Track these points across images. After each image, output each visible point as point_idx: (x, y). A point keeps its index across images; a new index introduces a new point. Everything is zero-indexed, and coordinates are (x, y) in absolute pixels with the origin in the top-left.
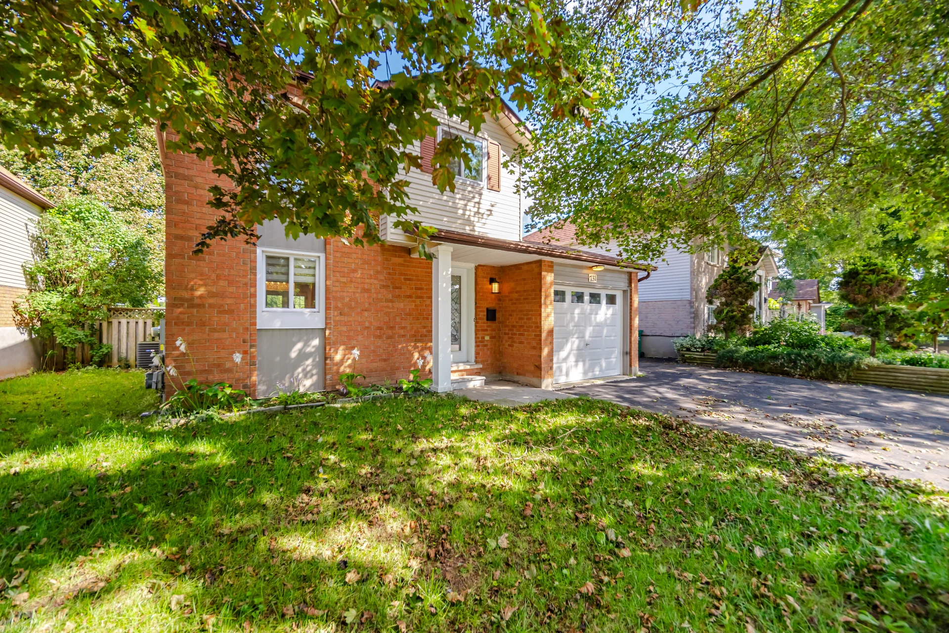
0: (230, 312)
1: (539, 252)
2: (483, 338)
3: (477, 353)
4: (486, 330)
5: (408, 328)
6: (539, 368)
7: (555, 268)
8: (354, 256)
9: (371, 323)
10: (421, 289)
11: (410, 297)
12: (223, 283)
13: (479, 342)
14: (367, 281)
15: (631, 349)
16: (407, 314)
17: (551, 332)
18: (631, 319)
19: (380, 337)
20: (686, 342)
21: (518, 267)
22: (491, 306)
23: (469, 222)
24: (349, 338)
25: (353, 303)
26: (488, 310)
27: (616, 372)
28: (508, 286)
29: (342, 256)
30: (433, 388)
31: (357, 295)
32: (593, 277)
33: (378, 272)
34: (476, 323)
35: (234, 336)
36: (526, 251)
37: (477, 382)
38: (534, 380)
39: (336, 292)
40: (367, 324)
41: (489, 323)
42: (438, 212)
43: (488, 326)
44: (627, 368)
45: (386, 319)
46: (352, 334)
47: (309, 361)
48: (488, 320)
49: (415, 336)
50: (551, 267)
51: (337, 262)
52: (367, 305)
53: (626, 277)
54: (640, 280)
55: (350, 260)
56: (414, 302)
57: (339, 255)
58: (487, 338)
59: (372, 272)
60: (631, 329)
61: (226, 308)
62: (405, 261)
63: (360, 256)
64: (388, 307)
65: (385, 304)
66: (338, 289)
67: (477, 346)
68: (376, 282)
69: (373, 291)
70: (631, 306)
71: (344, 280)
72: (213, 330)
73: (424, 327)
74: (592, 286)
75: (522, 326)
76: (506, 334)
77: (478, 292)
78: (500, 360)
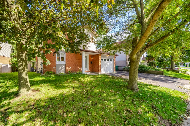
1: (98, 53)
3: (89, 69)
4: (91, 65)
5: (78, 64)
6: (99, 71)
10: (80, 58)
11: (78, 59)
12: (51, 57)
13: (89, 67)
15: (114, 68)
16: (78, 62)
17: (101, 65)
18: (114, 64)
19: (74, 66)
20: (124, 67)
21: (96, 55)
22: (91, 61)
23: (88, 48)
24: (69, 66)
27: (112, 72)
28: (94, 58)
30: (82, 73)
31: (70, 59)
32: (108, 57)
35: (53, 65)
36: (96, 53)
37: (89, 73)
38: (98, 73)
40: (72, 64)
44: (114, 71)
45: (75, 63)
47: (63, 69)
48: (91, 63)
49: (79, 66)
50: (100, 55)
51: (67, 54)
52: (72, 61)
53: (113, 57)
54: (116, 57)
55: (69, 54)
65: (75, 61)
66: (67, 58)
68: (73, 57)
70: (114, 61)
73: (81, 64)
74: (107, 58)
75: (96, 64)
76: (94, 66)
77: (89, 59)
78: (93, 70)
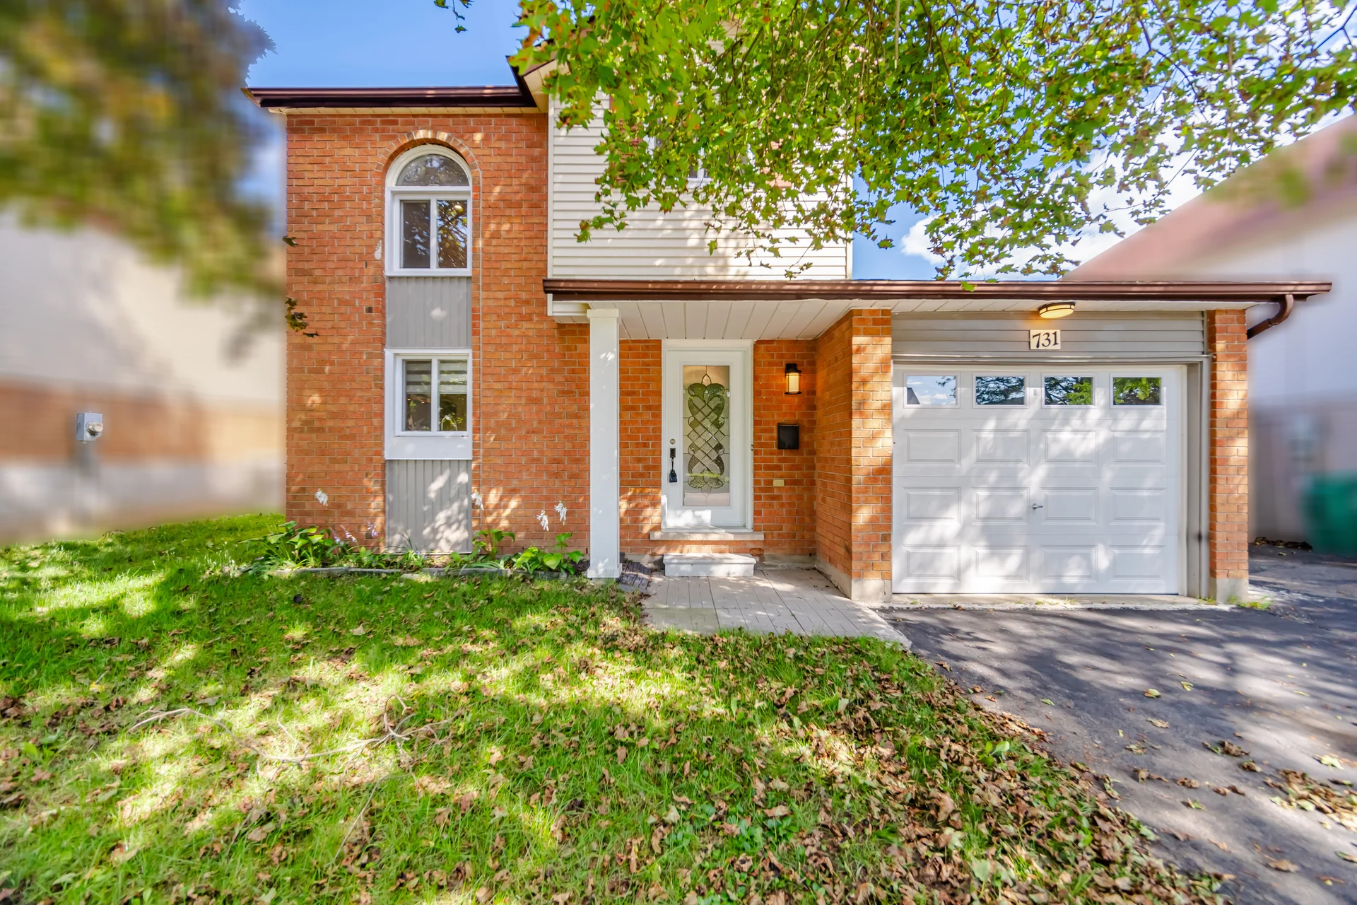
0: (352, 437)
2: (771, 482)
3: (757, 513)
4: (778, 468)
6: (848, 552)
7: (895, 324)
8: (515, 348)
9: (541, 452)
13: (762, 492)
14: (536, 385)
15: (1212, 527)
17: (883, 473)
18: (1213, 443)
19: (557, 475)
21: (830, 334)
22: (789, 419)
24: (508, 476)
25: (514, 423)
26: (781, 427)
27: (1161, 586)
28: (821, 378)
29: (496, 350)
31: (520, 409)
32: (1043, 336)
33: (553, 370)
34: (756, 453)
35: (356, 468)
37: (737, 567)
38: (845, 579)
39: (487, 405)
40: (536, 454)
41: (785, 454)
42: (632, 253)
43: (781, 460)
44: (1200, 579)
45: (568, 446)
46: (512, 469)
48: (781, 446)
50: (882, 324)
51: (489, 360)
52: (535, 424)
53: (1197, 325)
54: (1251, 333)
55: (508, 355)
57: (491, 348)
58: (779, 483)
59: (544, 371)
60: (1213, 472)
61: (347, 431)
63: (523, 347)
64: (570, 426)
65: (567, 422)
66: (491, 400)
67: (757, 498)
68: (551, 386)
69: (545, 400)
70: (1213, 405)
71: (498, 386)
72: (334, 461)
73: (639, 460)
74: (1052, 360)
75: (833, 459)
76: (820, 476)
77: (757, 393)
78: (813, 529)
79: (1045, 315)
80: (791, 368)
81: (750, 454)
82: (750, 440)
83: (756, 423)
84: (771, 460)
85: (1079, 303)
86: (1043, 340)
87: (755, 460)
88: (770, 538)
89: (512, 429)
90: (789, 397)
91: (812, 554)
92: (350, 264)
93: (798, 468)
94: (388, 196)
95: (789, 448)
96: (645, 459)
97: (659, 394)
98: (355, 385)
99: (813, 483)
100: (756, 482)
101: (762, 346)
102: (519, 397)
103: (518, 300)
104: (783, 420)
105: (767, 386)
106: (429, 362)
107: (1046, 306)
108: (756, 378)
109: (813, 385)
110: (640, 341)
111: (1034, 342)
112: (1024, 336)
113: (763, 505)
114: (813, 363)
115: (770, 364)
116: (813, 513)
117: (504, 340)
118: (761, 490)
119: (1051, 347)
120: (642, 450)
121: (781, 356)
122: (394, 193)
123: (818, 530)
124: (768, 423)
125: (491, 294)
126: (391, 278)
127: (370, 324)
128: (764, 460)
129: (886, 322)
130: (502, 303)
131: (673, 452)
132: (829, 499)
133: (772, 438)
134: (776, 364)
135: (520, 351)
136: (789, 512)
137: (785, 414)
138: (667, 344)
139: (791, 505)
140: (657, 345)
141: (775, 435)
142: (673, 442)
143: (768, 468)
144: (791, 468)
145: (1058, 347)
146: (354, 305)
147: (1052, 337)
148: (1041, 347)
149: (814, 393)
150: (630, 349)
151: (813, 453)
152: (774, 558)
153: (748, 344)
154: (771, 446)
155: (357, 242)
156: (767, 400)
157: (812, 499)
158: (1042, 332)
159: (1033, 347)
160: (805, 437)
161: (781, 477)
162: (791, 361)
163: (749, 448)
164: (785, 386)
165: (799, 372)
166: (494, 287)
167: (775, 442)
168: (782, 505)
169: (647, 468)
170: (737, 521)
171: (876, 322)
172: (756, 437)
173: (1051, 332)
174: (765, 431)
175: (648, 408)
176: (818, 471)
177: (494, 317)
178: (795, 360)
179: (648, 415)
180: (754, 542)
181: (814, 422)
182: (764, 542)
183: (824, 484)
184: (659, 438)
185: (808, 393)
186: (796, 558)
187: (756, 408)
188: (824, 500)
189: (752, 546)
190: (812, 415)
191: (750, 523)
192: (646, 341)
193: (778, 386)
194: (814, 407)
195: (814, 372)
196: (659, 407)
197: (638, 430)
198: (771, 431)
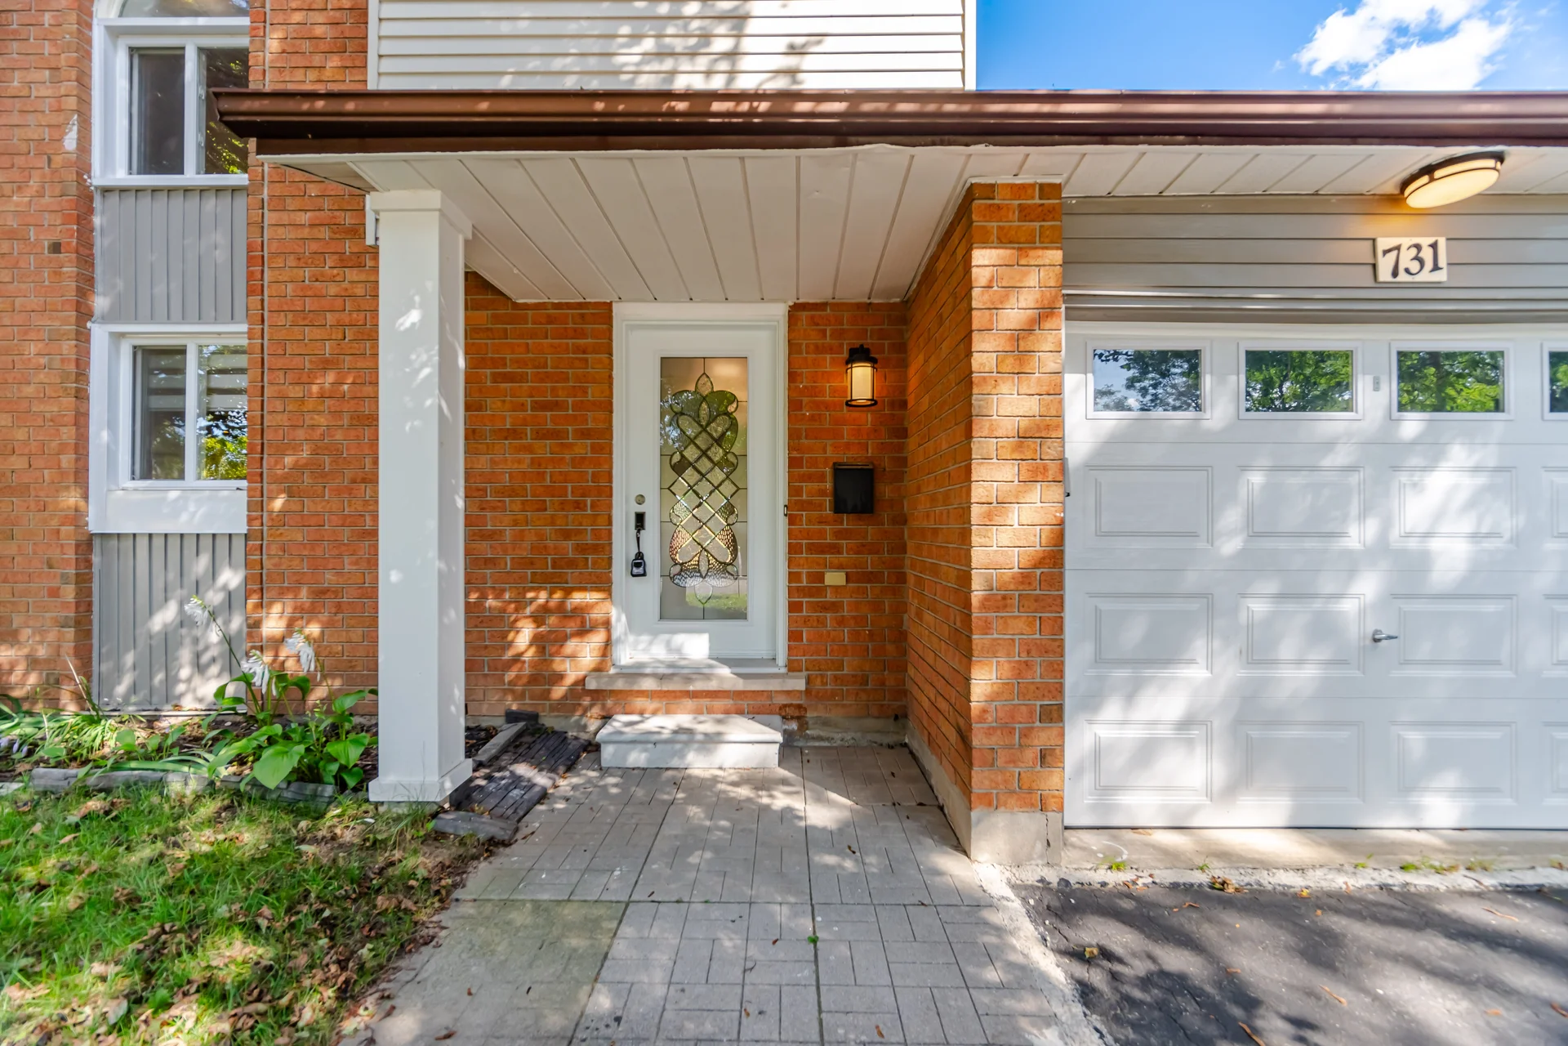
2: (820, 577)
3: (794, 636)
4: (835, 549)
5: (508, 536)
7: (1071, 223)
8: (330, 318)
10: (555, 405)
11: (513, 434)
13: (805, 595)
16: (501, 492)
22: (855, 454)
26: (839, 471)
29: (296, 323)
34: (792, 520)
35: (30, 549)
37: (742, 751)
39: (278, 427)
41: (847, 522)
43: (839, 534)
48: (839, 507)
49: (531, 563)
55: (317, 333)
56: (529, 449)
58: (835, 578)
61: (13, 479)
62: (496, 319)
63: (345, 318)
67: (793, 607)
71: (302, 393)
73: (566, 535)
75: (935, 531)
76: (913, 567)
77: (794, 406)
78: (903, 669)
79: (1423, 196)
80: (859, 354)
81: (782, 523)
82: (782, 497)
83: (793, 463)
84: (822, 534)
85: (1518, 155)
86: (1406, 259)
87: (790, 532)
88: (817, 685)
89: (324, 475)
90: (855, 414)
91: (900, 717)
92: (20, 161)
93: (874, 549)
94: (98, 35)
95: (854, 511)
96: (579, 532)
97: (608, 407)
98: (29, 390)
99: (902, 578)
100: (793, 577)
101: (804, 314)
102: (336, 414)
103: (333, 225)
104: (847, 457)
105: (813, 392)
106: (182, 351)
107: (1429, 170)
108: (792, 376)
109: (903, 390)
110: (568, 306)
111: (1385, 266)
112: (1362, 251)
113: (806, 620)
114: (901, 348)
115: (819, 349)
116: (901, 636)
117: (309, 304)
118: (801, 591)
119: (1426, 276)
120: (572, 514)
121: (839, 334)
122: (114, 32)
123: (911, 671)
124: (813, 463)
125: (285, 218)
126: (106, 191)
127: (57, 273)
128: (808, 535)
129: (1046, 214)
130: (306, 233)
131: (640, 519)
132: (928, 616)
133: (822, 493)
134: (831, 350)
135: (340, 324)
136: (855, 635)
137: (848, 446)
138: (622, 312)
139: (860, 620)
140: (604, 313)
141: (829, 485)
142: (640, 500)
143: (811, 549)
144: (860, 549)
145: (1441, 276)
146: (26, 239)
147: (1427, 254)
148: (1403, 277)
149: (904, 404)
150: (551, 320)
151: (902, 520)
152: (825, 723)
153: (780, 311)
154: (820, 507)
155: (31, 119)
156: (812, 418)
157: (900, 609)
158: (1406, 242)
159: (1385, 275)
160: (885, 490)
161: (840, 567)
162: (857, 343)
163: (781, 510)
164: (846, 390)
165: (873, 361)
166: (291, 204)
167: (828, 501)
168: (841, 622)
169: (582, 549)
170: (761, 650)
171: (1025, 213)
172: (793, 491)
173: (1425, 242)
174: (809, 478)
175: (584, 434)
176: (910, 554)
177: (291, 261)
178: (868, 342)
179: (582, 448)
180: (788, 693)
181: (903, 462)
182: (808, 692)
183: (920, 581)
184: (604, 491)
185: (892, 404)
186: (870, 723)
187: (793, 435)
188: (919, 614)
189: (783, 700)
190: (901, 448)
191: (782, 659)
192: (580, 305)
193: (834, 391)
194: (903, 433)
195: (903, 364)
196: (607, 432)
197: (566, 477)
198: (821, 478)
